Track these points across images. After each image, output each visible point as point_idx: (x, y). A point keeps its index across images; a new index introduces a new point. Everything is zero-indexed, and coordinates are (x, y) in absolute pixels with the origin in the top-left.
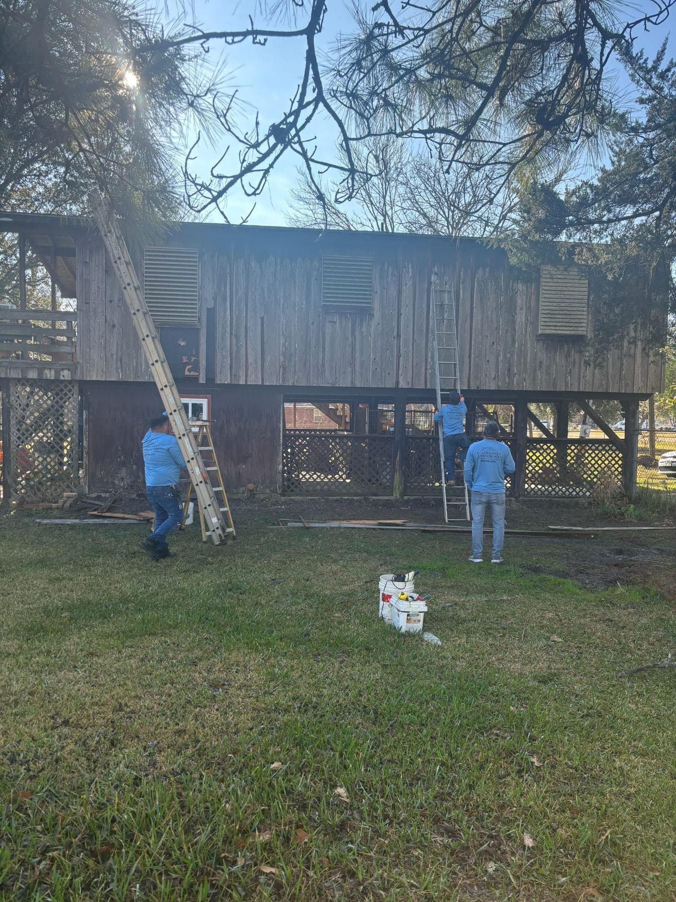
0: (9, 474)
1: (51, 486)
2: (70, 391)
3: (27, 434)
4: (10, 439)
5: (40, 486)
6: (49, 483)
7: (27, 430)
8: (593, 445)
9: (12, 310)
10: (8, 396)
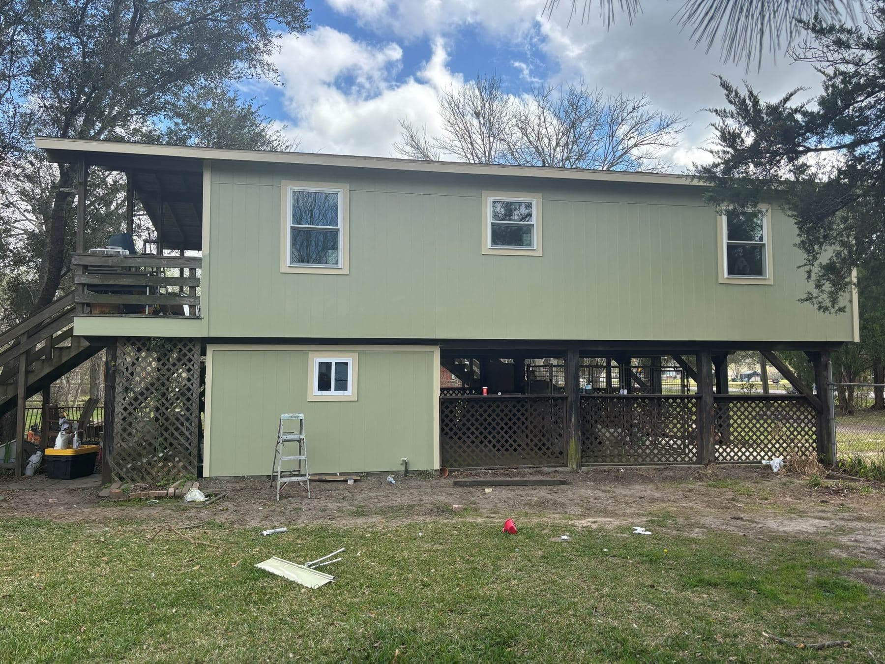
0: (110, 453)
1: (163, 467)
2: (190, 350)
3: (136, 404)
4: (113, 411)
5: (149, 468)
6: (161, 464)
7: (136, 399)
8: (783, 402)
9: (125, 257)
10: (115, 359)
